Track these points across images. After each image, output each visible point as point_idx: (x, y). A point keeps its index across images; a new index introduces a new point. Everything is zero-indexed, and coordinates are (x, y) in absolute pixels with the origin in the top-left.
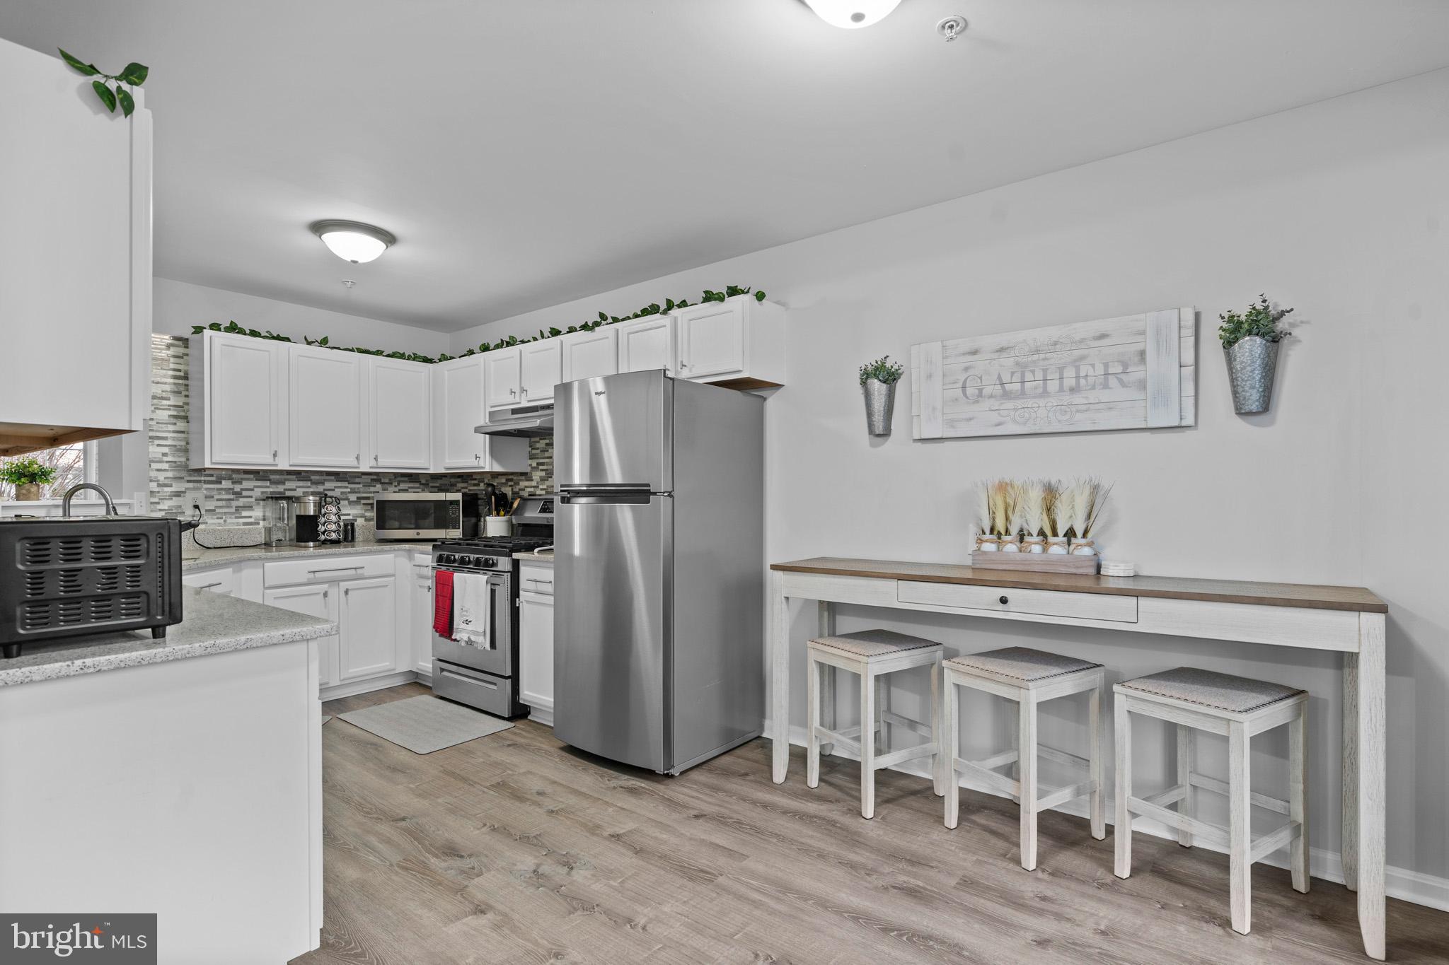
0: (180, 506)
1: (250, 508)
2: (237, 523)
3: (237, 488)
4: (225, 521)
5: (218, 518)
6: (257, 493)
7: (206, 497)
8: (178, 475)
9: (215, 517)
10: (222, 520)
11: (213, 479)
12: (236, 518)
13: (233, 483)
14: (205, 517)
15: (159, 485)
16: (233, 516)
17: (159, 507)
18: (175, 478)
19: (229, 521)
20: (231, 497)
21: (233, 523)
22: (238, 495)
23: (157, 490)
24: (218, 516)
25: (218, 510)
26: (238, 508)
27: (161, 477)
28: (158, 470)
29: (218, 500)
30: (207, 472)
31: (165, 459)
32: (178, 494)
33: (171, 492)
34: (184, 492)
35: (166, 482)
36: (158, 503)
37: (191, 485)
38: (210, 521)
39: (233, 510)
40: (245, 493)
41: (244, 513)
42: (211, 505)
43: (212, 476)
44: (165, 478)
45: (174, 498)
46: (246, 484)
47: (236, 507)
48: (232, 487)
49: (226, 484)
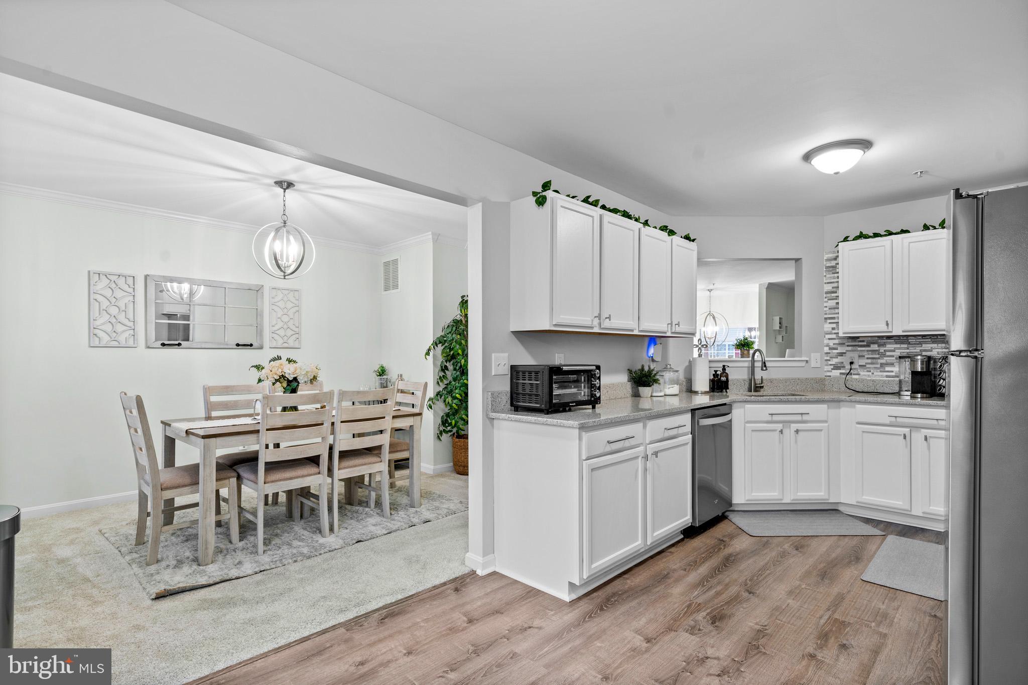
0: (843, 363)
1: (892, 364)
2: (882, 375)
3: (882, 350)
4: (873, 374)
5: (868, 371)
6: (898, 353)
7: (859, 356)
8: (841, 342)
9: (865, 370)
10: (870, 373)
11: (865, 343)
12: (881, 371)
13: (879, 346)
14: (859, 370)
15: (830, 349)
16: (879, 371)
17: (830, 363)
18: (839, 344)
19: (875, 373)
20: (877, 356)
21: (879, 375)
22: (883, 355)
23: (829, 351)
24: (868, 370)
25: (868, 366)
26: (882, 365)
27: (831, 343)
28: (829, 339)
29: (867, 358)
30: (861, 339)
31: (834, 331)
32: (841, 354)
33: (837, 353)
34: (845, 353)
35: (834, 346)
36: (830, 360)
37: (850, 348)
38: (862, 373)
39: (879, 366)
40: (888, 354)
41: (887, 369)
42: (863, 362)
43: (863, 341)
44: (834, 344)
45: (839, 357)
46: (890, 347)
47: (881, 364)
48: (877, 349)
49: (874, 347)
